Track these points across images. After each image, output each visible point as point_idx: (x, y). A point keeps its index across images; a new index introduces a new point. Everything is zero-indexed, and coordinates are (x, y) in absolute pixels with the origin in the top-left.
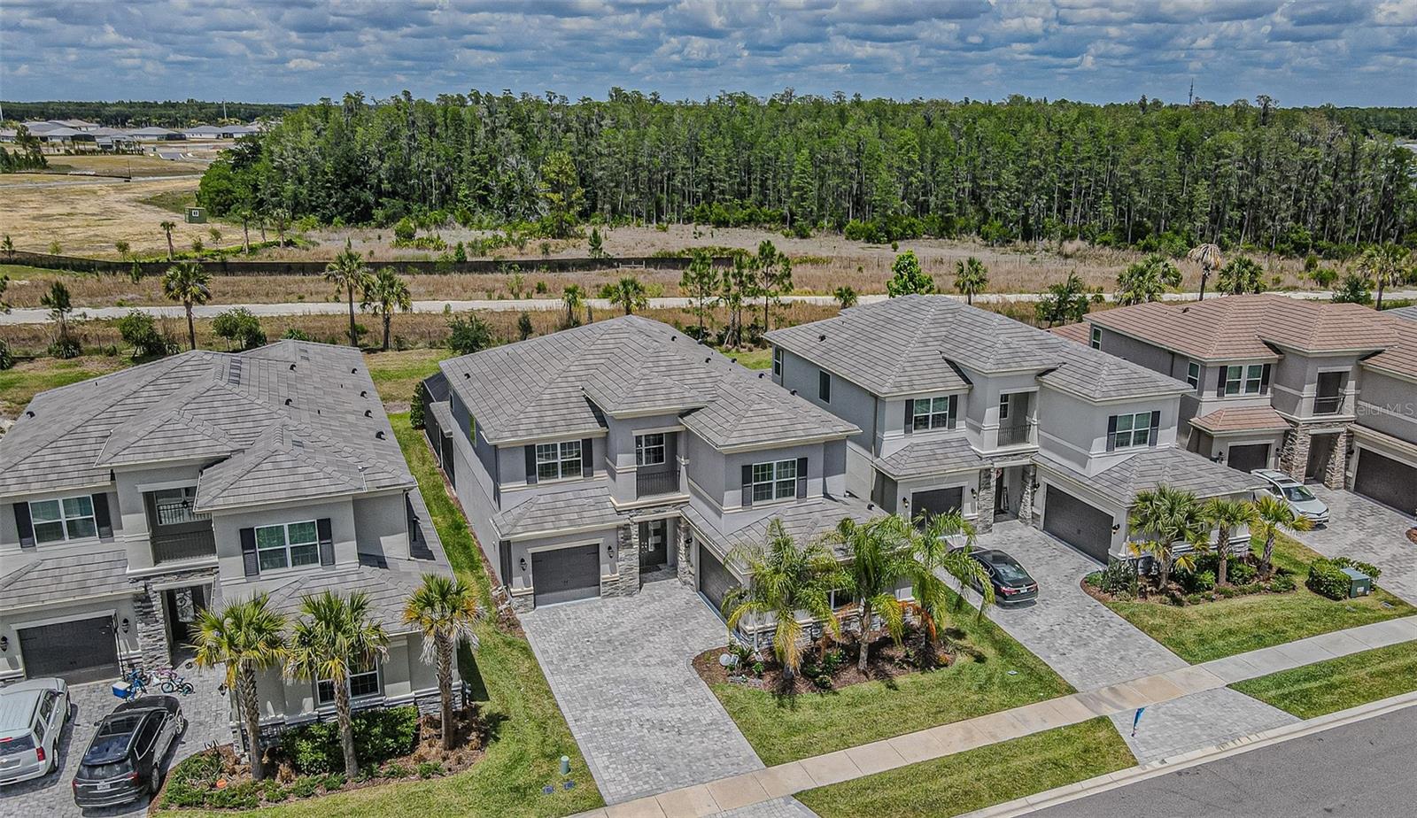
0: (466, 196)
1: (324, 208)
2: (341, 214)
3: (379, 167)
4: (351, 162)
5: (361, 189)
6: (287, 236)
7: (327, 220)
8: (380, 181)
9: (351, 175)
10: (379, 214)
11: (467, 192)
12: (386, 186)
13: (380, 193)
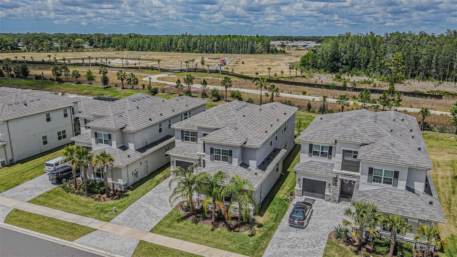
0: (370, 66)
1: (325, 67)
2: (329, 69)
3: (344, 56)
4: (336, 54)
5: (337, 62)
6: (303, 75)
7: (325, 71)
8: (343, 60)
9: (335, 58)
10: (341, 70)
11: (371, 65)
12: (344, 62)
13: (343, 64)
